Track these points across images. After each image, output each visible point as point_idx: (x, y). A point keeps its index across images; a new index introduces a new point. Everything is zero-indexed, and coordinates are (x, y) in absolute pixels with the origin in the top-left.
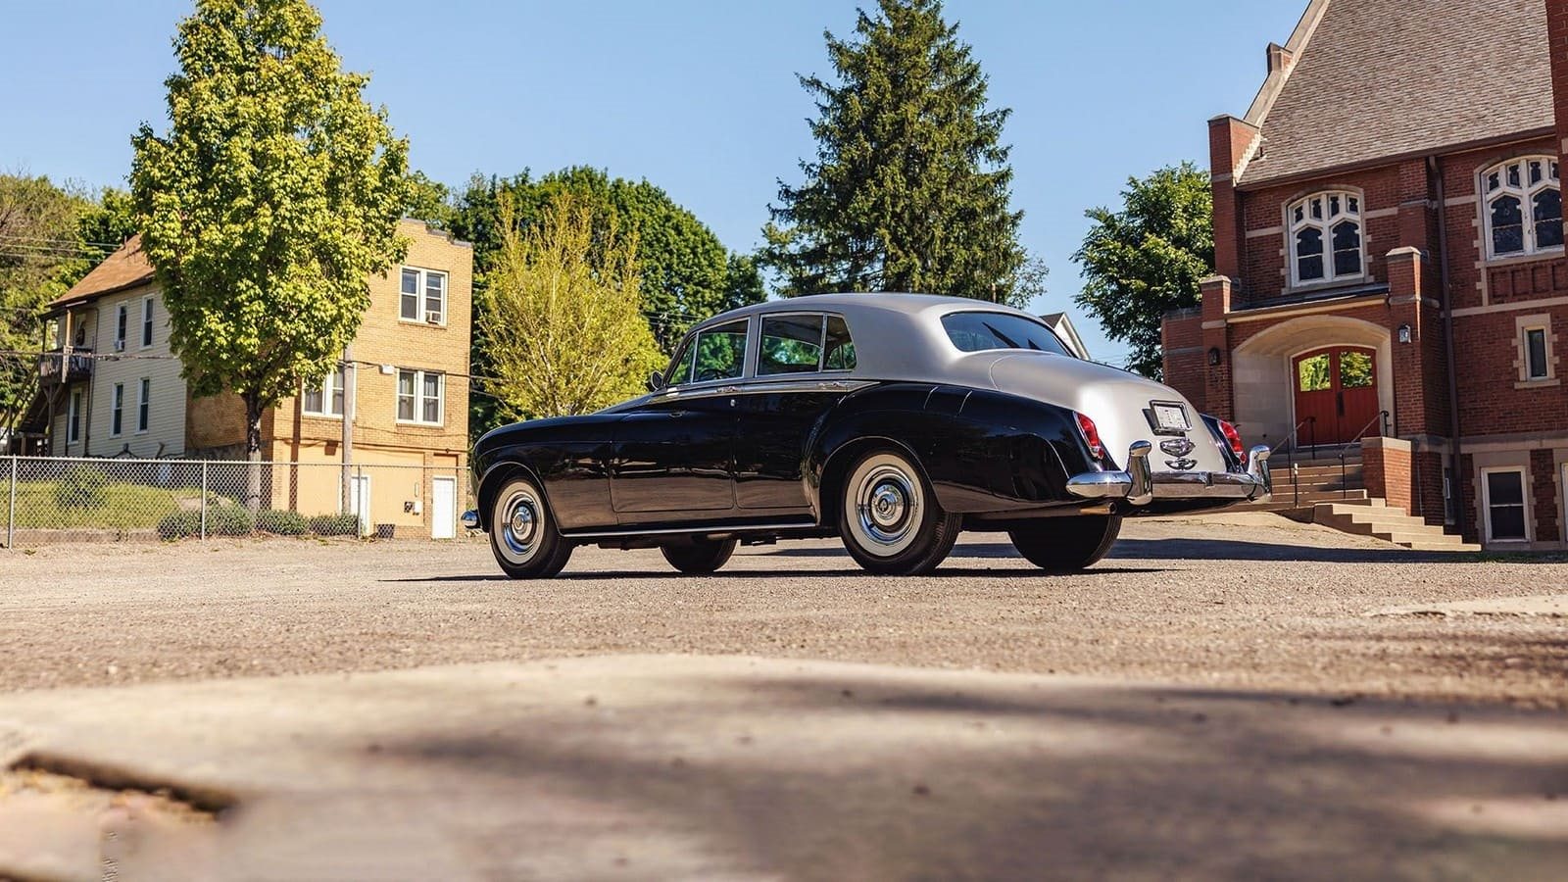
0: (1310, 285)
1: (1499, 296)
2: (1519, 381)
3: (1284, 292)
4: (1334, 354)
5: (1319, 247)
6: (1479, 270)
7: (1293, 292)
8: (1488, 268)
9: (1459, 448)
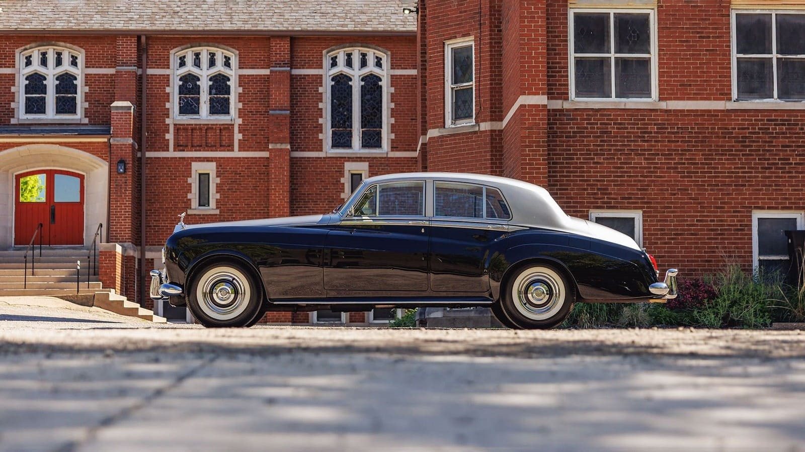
0: (34, 119)
1: (181, 146)
2: (191, 208)
3: (13, 121)
4: (51, 175)
5: (44, 90)
6: (169, 125)
7: (20, 122)
8: (175, 125)
9: (144, 255)
